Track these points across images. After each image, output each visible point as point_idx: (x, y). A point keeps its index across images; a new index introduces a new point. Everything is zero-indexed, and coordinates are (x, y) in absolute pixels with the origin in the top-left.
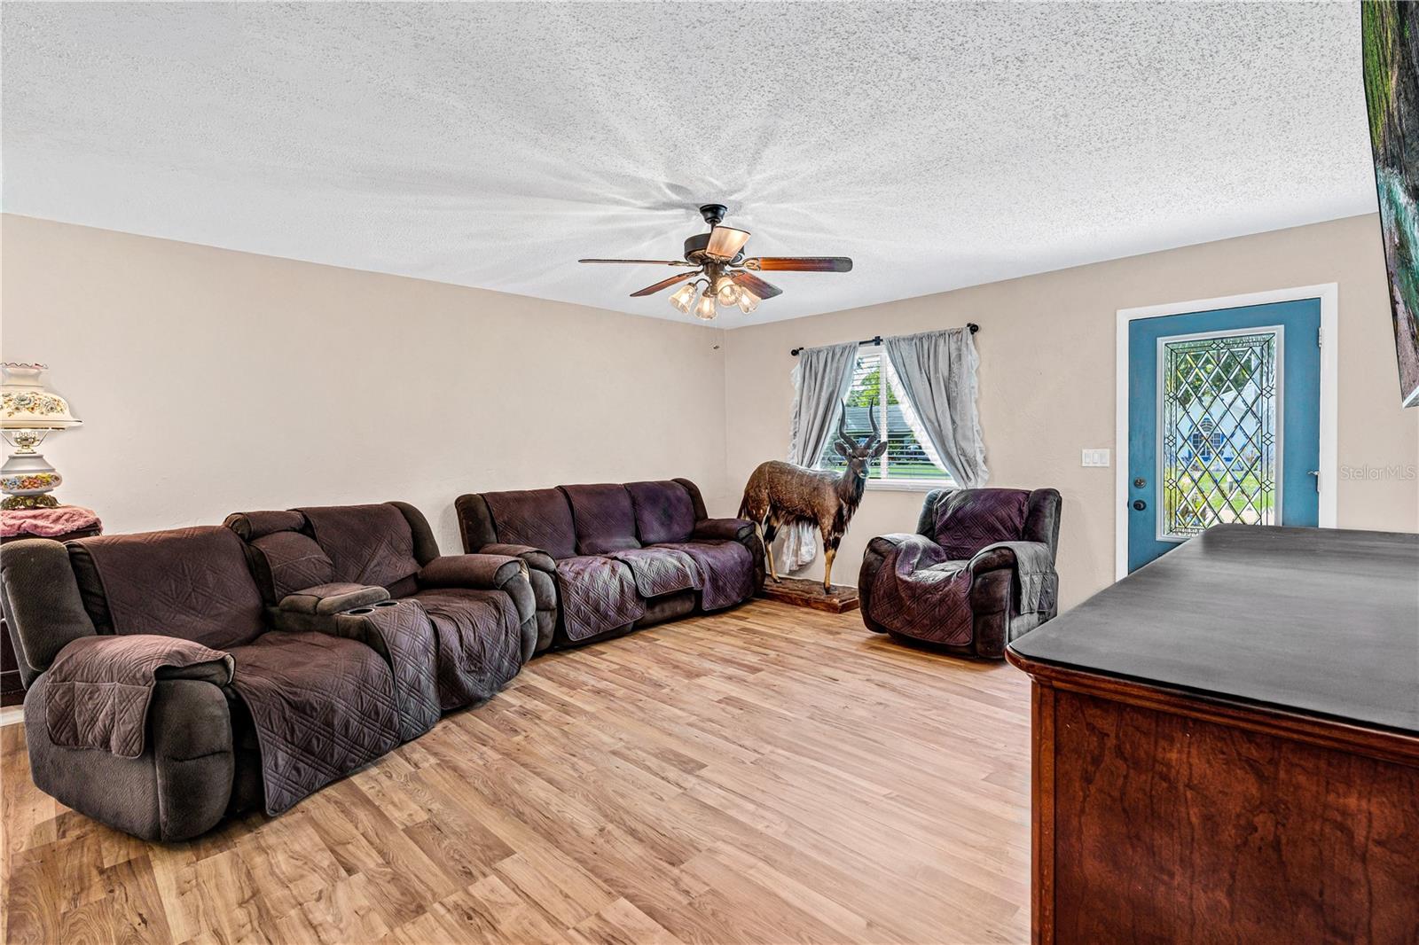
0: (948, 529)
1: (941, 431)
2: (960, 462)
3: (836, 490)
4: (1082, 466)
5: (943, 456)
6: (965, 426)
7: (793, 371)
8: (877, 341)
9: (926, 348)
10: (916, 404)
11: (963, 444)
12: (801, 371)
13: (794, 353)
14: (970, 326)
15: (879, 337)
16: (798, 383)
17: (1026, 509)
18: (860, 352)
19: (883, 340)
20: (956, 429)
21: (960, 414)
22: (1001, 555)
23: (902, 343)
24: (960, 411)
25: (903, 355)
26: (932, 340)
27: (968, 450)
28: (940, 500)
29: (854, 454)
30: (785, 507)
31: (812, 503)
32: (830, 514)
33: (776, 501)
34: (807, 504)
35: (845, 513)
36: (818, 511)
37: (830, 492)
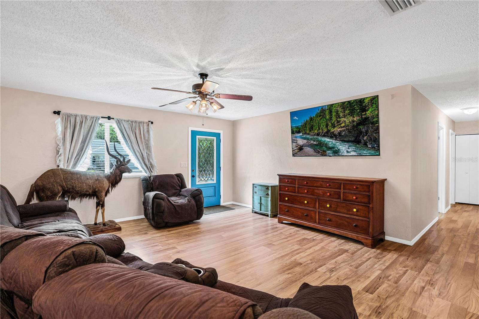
2: (150, 167)
4: (181, 167)
5: (143, 165)
6: (152, 155)
7: (56, 122)
8: (109, 118)
9: (134, 125)
10: (132, 146)
11: (151, 160)
12: (62, 123)
13: (55, 113)
14: (150, 121)
15: (110, 117)
16: (60, 129)
17: (179, 179)
18: (101, 121)
19: (114, 119)
20: (148, 155)
21: (150, 151)
22: (199, 191)
23: (123, 122)
24: (150, 149)
25: (125, 126)
26: (136, 123)
27: (152, 163)
28: (150, 180)
29: (122, 164)
30: (76, 191)
31: (94, 187)
32: (104, 190)
33: (70, 188)
34: (91, 188)
35: (110, 189)
36: (99, 190)
37: (106, 180)
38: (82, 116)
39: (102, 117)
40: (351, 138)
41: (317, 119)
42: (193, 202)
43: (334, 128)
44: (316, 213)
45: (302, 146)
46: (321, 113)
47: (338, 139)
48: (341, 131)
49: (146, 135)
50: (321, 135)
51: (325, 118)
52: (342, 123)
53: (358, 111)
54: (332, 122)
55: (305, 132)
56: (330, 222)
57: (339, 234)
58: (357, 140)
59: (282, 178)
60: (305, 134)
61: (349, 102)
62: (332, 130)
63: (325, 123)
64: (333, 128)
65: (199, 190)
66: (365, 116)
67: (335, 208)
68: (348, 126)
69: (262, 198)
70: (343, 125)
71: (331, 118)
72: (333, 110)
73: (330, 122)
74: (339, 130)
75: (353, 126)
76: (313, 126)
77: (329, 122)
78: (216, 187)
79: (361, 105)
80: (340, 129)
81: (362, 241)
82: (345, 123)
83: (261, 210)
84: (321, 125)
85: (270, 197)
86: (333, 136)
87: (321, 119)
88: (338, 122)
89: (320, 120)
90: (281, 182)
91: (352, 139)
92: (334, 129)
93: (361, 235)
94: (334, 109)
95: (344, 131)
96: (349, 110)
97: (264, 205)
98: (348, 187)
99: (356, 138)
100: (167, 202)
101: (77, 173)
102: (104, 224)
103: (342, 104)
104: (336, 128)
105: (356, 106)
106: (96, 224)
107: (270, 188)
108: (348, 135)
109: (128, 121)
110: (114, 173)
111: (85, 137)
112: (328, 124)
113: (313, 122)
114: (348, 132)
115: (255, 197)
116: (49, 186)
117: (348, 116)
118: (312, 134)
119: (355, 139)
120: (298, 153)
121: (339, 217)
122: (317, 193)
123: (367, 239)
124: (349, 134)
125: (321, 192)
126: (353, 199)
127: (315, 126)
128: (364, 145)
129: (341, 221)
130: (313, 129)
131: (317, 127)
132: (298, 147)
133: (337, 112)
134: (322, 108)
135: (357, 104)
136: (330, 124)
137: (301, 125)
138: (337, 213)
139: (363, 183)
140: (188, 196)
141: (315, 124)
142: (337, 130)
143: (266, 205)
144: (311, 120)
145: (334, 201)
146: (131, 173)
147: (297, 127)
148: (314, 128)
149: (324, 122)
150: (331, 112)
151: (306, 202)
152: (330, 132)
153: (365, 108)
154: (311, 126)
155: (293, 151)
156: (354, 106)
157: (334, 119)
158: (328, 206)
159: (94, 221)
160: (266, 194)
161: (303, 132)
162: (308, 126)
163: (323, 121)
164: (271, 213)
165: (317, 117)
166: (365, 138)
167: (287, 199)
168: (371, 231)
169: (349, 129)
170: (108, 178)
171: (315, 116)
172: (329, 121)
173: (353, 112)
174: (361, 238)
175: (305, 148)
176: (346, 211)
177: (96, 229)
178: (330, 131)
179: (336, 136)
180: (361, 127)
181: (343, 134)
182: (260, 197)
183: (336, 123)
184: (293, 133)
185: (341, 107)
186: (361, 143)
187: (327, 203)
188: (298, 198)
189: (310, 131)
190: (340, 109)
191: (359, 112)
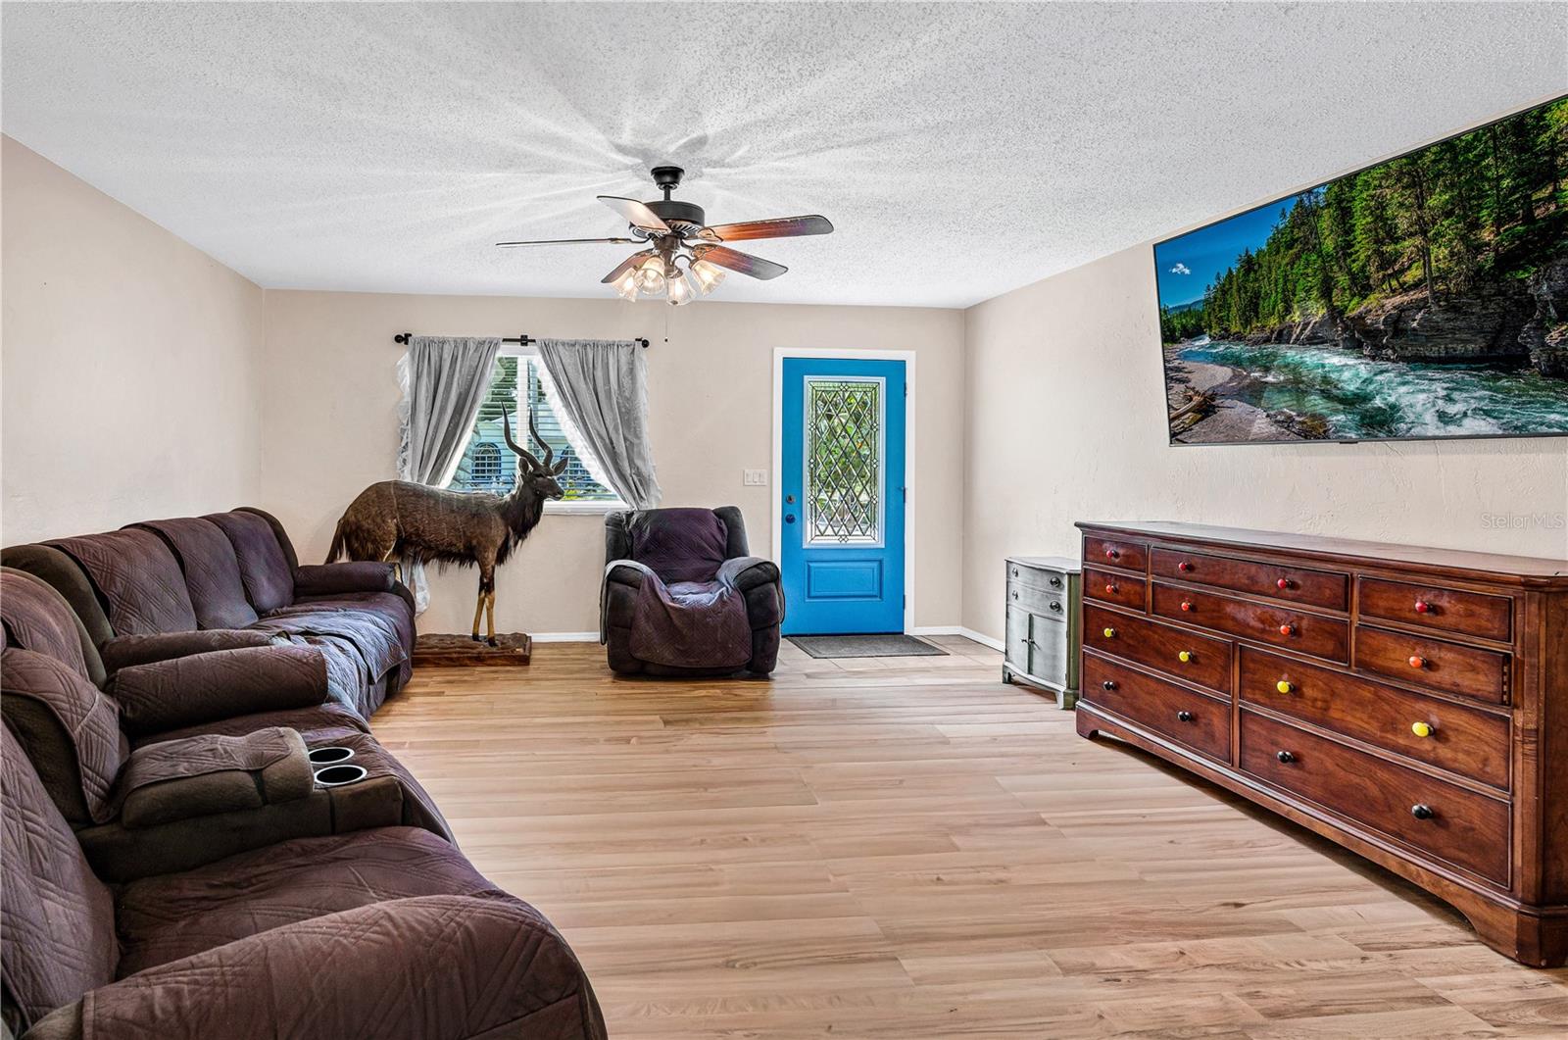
0: (648, 553)
1: (614, 448)
2: (635, 482)
3: (504, 516)
4: (744, 485)
5: (615, 475)
6: (641, 444)
7: (399, 363)
8: (524, 341)
9: (591, 356)
10: (582, 417)
11: (638, 462)
12: (413, 365)
13: (398, 339)
14: (640, 340)
15: (526, 336)
16: (407, 378)
17: (724, 526)
18: (504, 351)
19: (534, 341)
20: (630, 447)
21: (635, 431)
22: (766, 571)
23: (560, 348)
24: (635, 428)
25: (564, 361)
26: (598, 351)
27: (643, 470)
28: (628, 523)
29: (537, 473)
30: (425, 541)
31: (469, 534)
32: (495, 546)
33: (411, 534)
34: (460, 537)
35: (512, 543)
36: (479, 543)
37: (497, 519)
38: (455, 341)
39: (504, 340)
40: (1465, 342)
41: (1278, 258)
42: (739, 605)
43: (1365, 297)
44: (1230, 716)
45: (1213, 397)
46: (1296, 230)
47: (1390, 352)
48: (1403, 311)
49: (626, 381)
50: (1297, 339)
51: (1317, 249)
52: (1409, 267)
53: (1506, 183)
54: (1355, 267)
55: (1226, 330)
56: (1295, 772)
57: (1339, 840)
58: (1501, 351)
59: (1094, 539)
60: (1223, 338)
61: (1448, 146)
62: (1355, 309)
63: (1315, 275)
64: (1356, 300)
65: (767, 566)
66: (1552, 208)
67: (1319, 704)
68: (1444, 276)
69: (1037, 621)
70: (1414, 274)
71: (1346, 248)
72: (1358, 205)
73: (1341, 268)
74: (1389, 303)
75: (1477, 276)
76: (1257, 298)
77: (1336, 268)
78: (885, 564)
79: (1521, 149)
80: (1397, 300)
81: (1461, 904)
82: (1427, 264)
83: (1030, 672)
84: (1299, 288)
85: (1065, 619)
86: (1359, 341)
87: (1298, 256)
88: (1386, 262)
89: (1292, 263)
90: (1090, 557)
91: (1470, 347)
92: (1366, 303)
93: (1460, 873)
94: (1364, 195)
95: (1419, 305)
96: (1447, 188)
97: (1043, 650)
98: (1383, 603)
99: (1495, 339)
100: (649, 594)
101: (433, 496)
102: (491, 641)
103: (1404, 160)
104: (1377, 295)
105: (1490, 160)
106: (476, 637)
107: (1065, 581)
108: (1447, 325)
109: (574, 345)
110: (520, 498)
111: (462, 396)
112: (1332, 278)
113: (1256, 280)
114: (1446, 311)
115: (1013, 614)
116: (367, 526)
117: (1445, 223)
118: (1255, 335)
119: (1491, 347)
120: (1196, 428)
121: (1336, 751)
122: (1234, 619)
123: (1490, 903)
124: (1448, 320)
125: (1249, 617)
126: (1408, 669)
127: (1267, 294)
128: (1544, 375)
129: (1352, 777)
130: (1260, 309)
131: (1276, 301)
132: (1197, 399)
133: (1379, 210)
134: (1302, 201)
135: (1496, 148)
136: (1343, 279)
137: (1203, 298)
138: (1329, 732)
139: (1477, 588)
140: (726, 583)
141: (1265, 287)
142: (1380, 305)
143: (1049, 652)
144: (1248, 271)
145: (1316, 668)
146: (560, 498)
147: (1186, 311)
148: (1265, 306)
149: (1310, 270)
150: (1344, 214)
151: (1183, 656)
152: (1342, 321)
153: (1552, 161)
154: (1251, 301)
155: (1171, 420)
156: (1477, 163)
157: (1363, 248)
158: (1283, 686)
159: (472, 629)
160: (1051, 607)
161: (1216, 330)
162: (1235, 301)
163: (1307, 264)
164: (1069, 687)
165: (1278, 252)
166: (1555, 334)
167: (1108, 632)
168: (1518, 862)
169: (1448, 292)
170: (504, 510)
171: (1264, 247)
172: (1338, 262)
173: (1474, 198)
174: (1453, 888)
175: (1228, 402)
176: (1373, 728)
177: (466, 650)
178: (1342, 313)
179: (1376, 337)
180: (1528, 275)
181: (1415, 324)
182: (1030, 615)
183: (1373, 269)
184: (1169, 336)
185: (1399, 180)
186: (1529, 365)
187: (1282, 672)
188: (1155, 632)
189: (1247, 322)
190: (1393, 195)
191: (1513, 190)
